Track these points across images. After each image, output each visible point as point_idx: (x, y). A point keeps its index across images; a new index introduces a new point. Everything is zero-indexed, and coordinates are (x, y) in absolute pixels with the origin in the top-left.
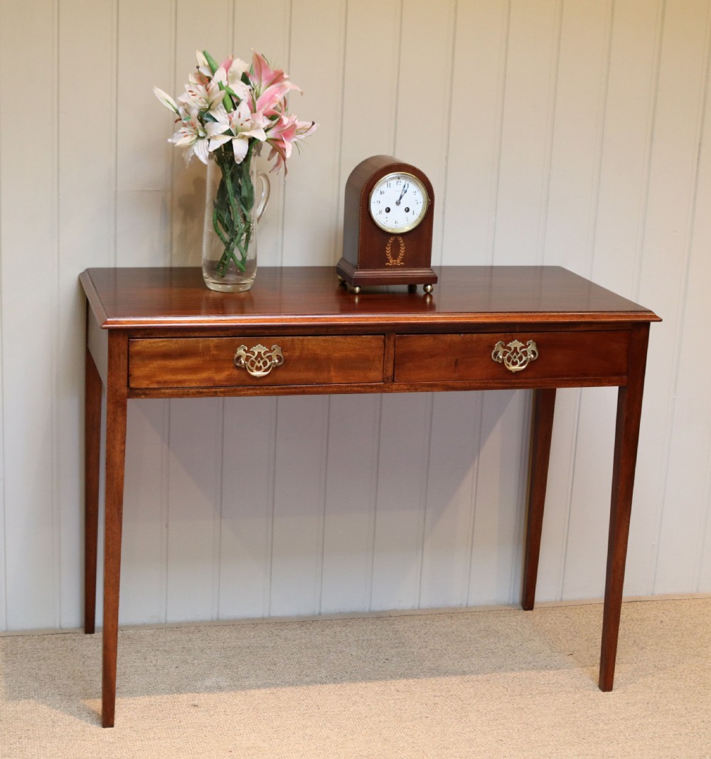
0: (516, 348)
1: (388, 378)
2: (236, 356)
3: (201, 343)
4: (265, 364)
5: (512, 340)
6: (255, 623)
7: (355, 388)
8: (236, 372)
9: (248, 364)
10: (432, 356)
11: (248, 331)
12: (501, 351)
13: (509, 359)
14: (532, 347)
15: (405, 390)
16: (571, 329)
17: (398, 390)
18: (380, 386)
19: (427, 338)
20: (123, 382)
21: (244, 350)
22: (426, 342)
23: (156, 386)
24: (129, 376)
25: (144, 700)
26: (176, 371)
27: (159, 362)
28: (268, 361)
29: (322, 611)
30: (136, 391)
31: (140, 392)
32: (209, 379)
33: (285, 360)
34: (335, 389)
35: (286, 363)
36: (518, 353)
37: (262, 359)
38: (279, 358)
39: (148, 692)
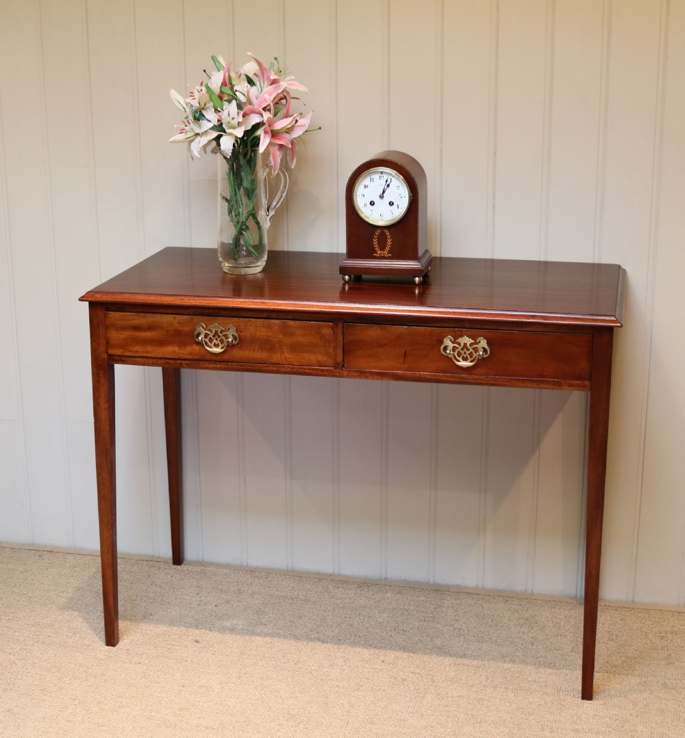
0: (465, 344)
1: (338, 364)
2: (196, 333)
3: (166, 319)
4: (222, 341)
5: (461, 336)
6: (319, 577)
7: (307, 371)
8: (197, 348)
9: (207, 340)
10: (381, 346)
11: (206, 311)
12: (451, 345)
13: (459, 354)
14: (483, 343)
15: (355, 377)
16: (524, 329)
17: (348, 376)
18: (330, 370)
19: (374, 328)
20: (102, 348)
21: (203, 327)
22: (374, 332)
23: (129, 354)
24: (107, 343)
25: (162, 629)
26: (145, 342)
27: (131, 333)
28: (224, 339)
29: (388, 576)
30: (114, 357)
31: (117, 358)
32: (174, 352)
33: (240, 340)
34: (288, 370)
35: (241, 342)
36: (468, 350)
37: (219, 337)
38: (235, 338)
39: (172, 623)
